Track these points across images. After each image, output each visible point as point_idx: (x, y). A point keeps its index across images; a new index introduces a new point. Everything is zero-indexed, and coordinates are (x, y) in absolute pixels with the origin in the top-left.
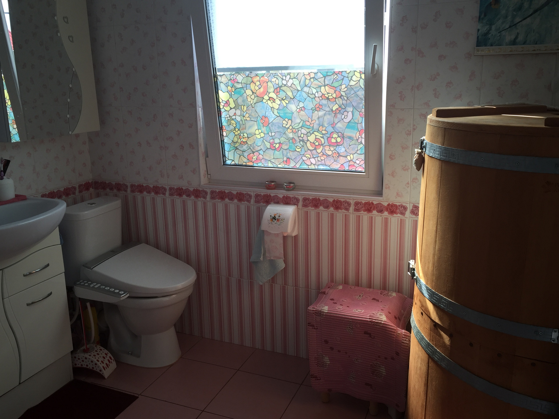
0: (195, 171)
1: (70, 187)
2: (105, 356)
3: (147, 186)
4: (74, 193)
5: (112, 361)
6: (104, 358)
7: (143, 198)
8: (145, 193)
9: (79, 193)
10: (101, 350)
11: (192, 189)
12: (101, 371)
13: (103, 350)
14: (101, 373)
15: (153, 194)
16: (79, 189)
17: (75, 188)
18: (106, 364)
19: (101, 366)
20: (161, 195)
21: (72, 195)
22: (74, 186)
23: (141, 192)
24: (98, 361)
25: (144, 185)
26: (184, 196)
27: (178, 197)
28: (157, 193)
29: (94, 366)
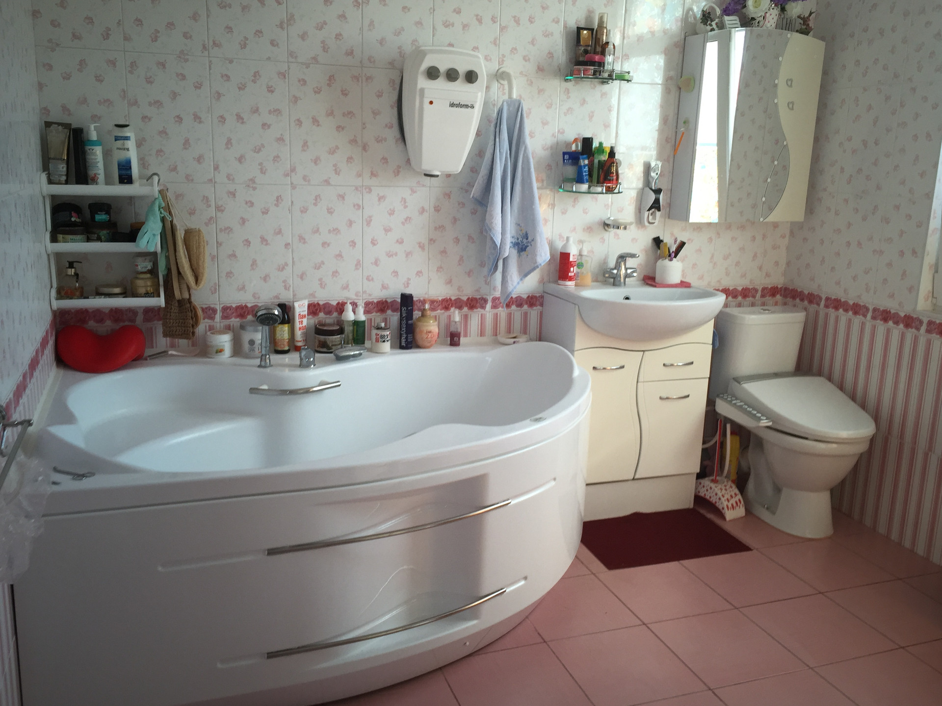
0: (913, 289)
1: (751, 287)
2: (734, 496)
3: (846, 303)
4: (754, 297)
5: (741, 506)
6: (731, 496)
7: (837, 318)
8: (841, 310)
9: (761, 297)
10: (731, 487)
11: (902, 314)
12: (723, 508)
13: (733, 488)
14: (723, 512)
15: (850, 313)
16: (762, 292)
17: (756, 290)
18: (732, 505)
19: (725, 503)
20: (861, 317)
21: (751, 298)
22: (756, 287)
23: (836, 308)
24: (723, 496)
25: (843, 300)
26: (891, 323)
27: (882, 322)
28: (856, 313)
29: (717, 500)
